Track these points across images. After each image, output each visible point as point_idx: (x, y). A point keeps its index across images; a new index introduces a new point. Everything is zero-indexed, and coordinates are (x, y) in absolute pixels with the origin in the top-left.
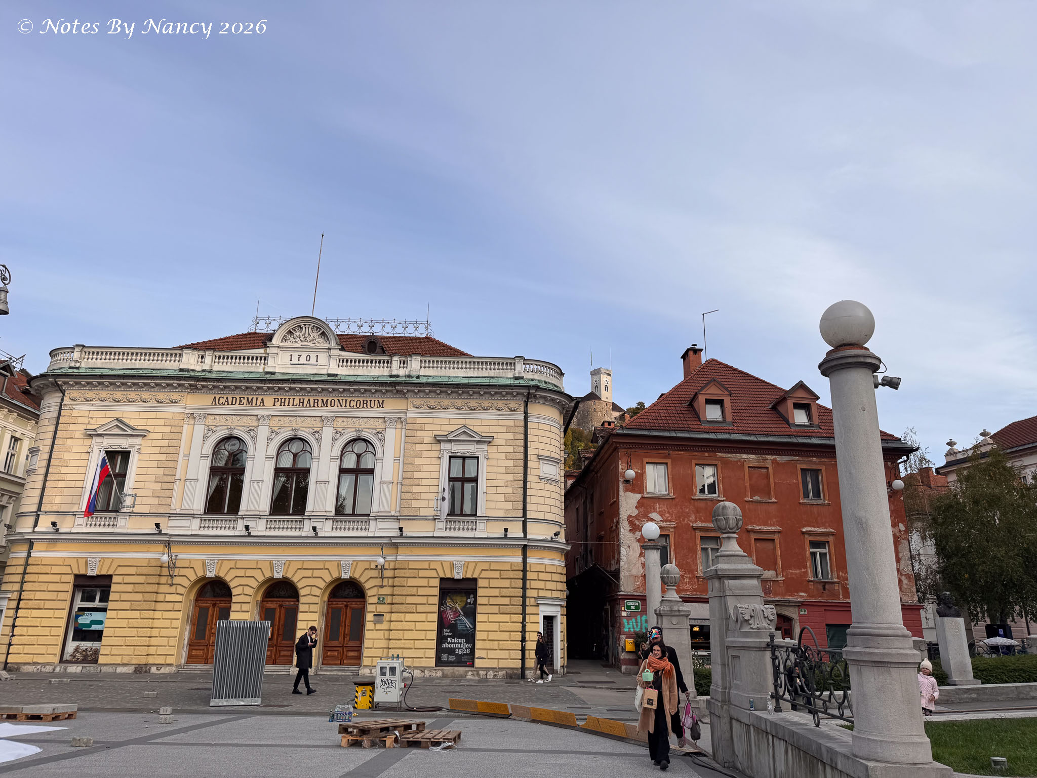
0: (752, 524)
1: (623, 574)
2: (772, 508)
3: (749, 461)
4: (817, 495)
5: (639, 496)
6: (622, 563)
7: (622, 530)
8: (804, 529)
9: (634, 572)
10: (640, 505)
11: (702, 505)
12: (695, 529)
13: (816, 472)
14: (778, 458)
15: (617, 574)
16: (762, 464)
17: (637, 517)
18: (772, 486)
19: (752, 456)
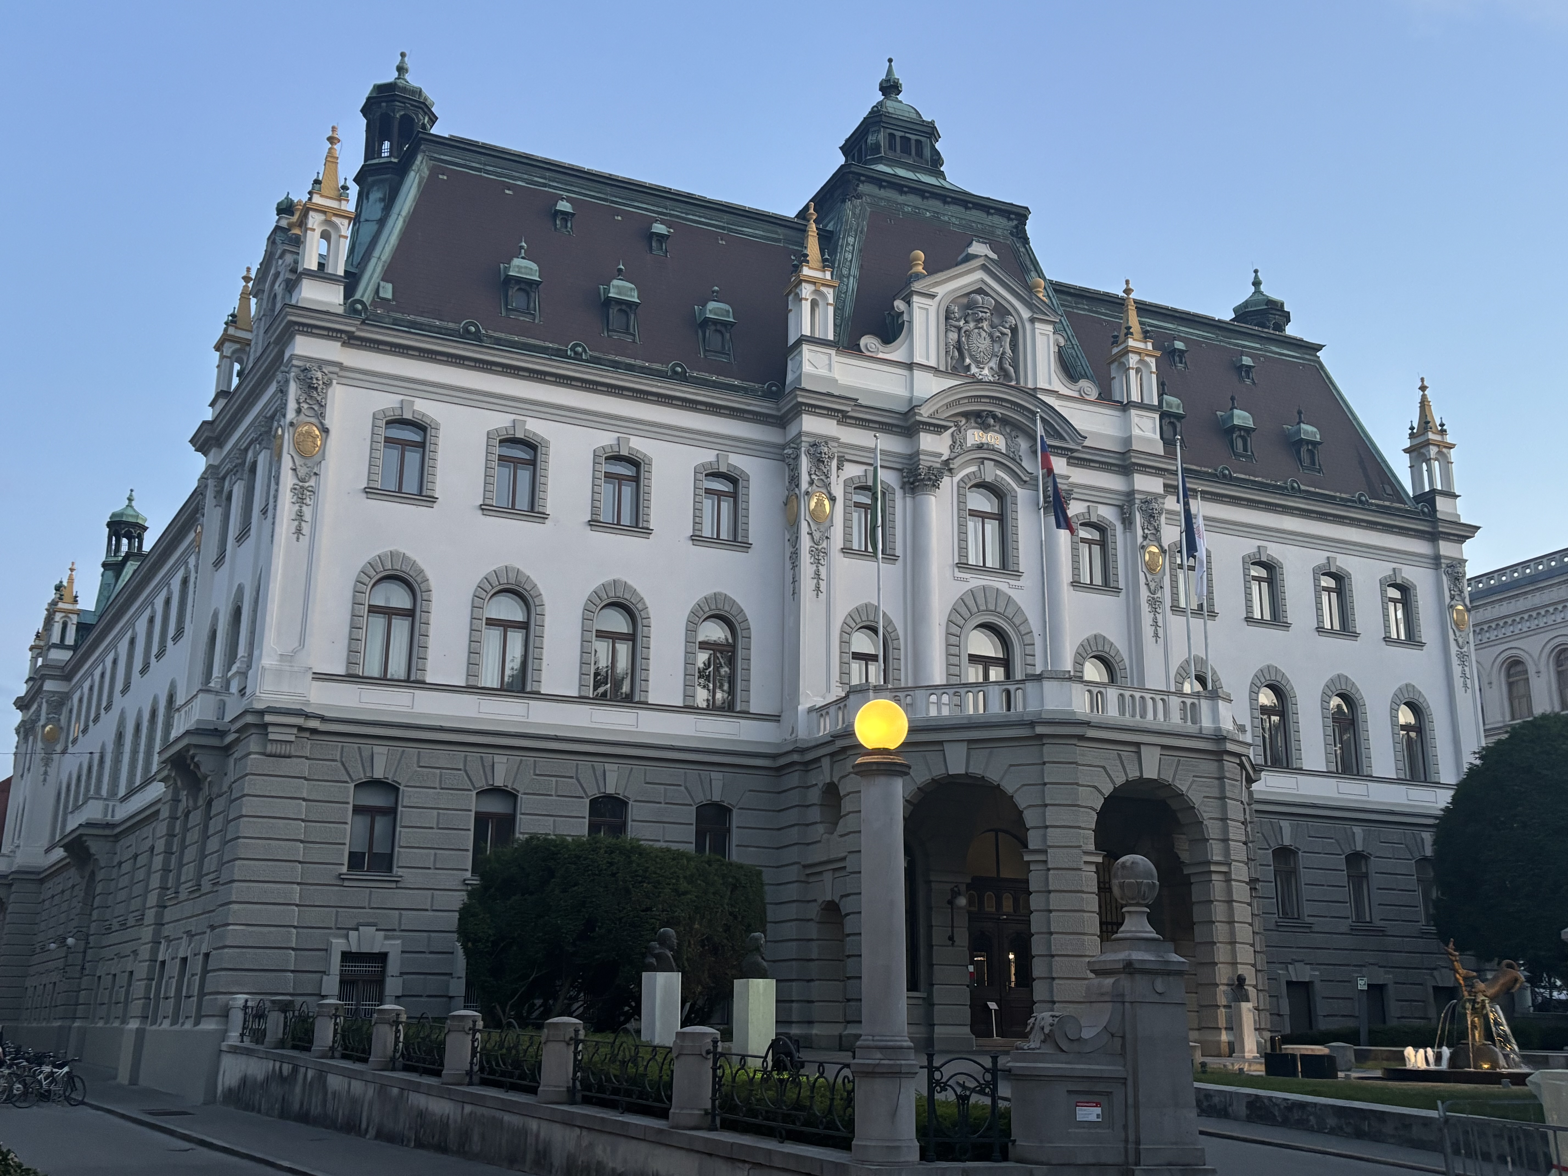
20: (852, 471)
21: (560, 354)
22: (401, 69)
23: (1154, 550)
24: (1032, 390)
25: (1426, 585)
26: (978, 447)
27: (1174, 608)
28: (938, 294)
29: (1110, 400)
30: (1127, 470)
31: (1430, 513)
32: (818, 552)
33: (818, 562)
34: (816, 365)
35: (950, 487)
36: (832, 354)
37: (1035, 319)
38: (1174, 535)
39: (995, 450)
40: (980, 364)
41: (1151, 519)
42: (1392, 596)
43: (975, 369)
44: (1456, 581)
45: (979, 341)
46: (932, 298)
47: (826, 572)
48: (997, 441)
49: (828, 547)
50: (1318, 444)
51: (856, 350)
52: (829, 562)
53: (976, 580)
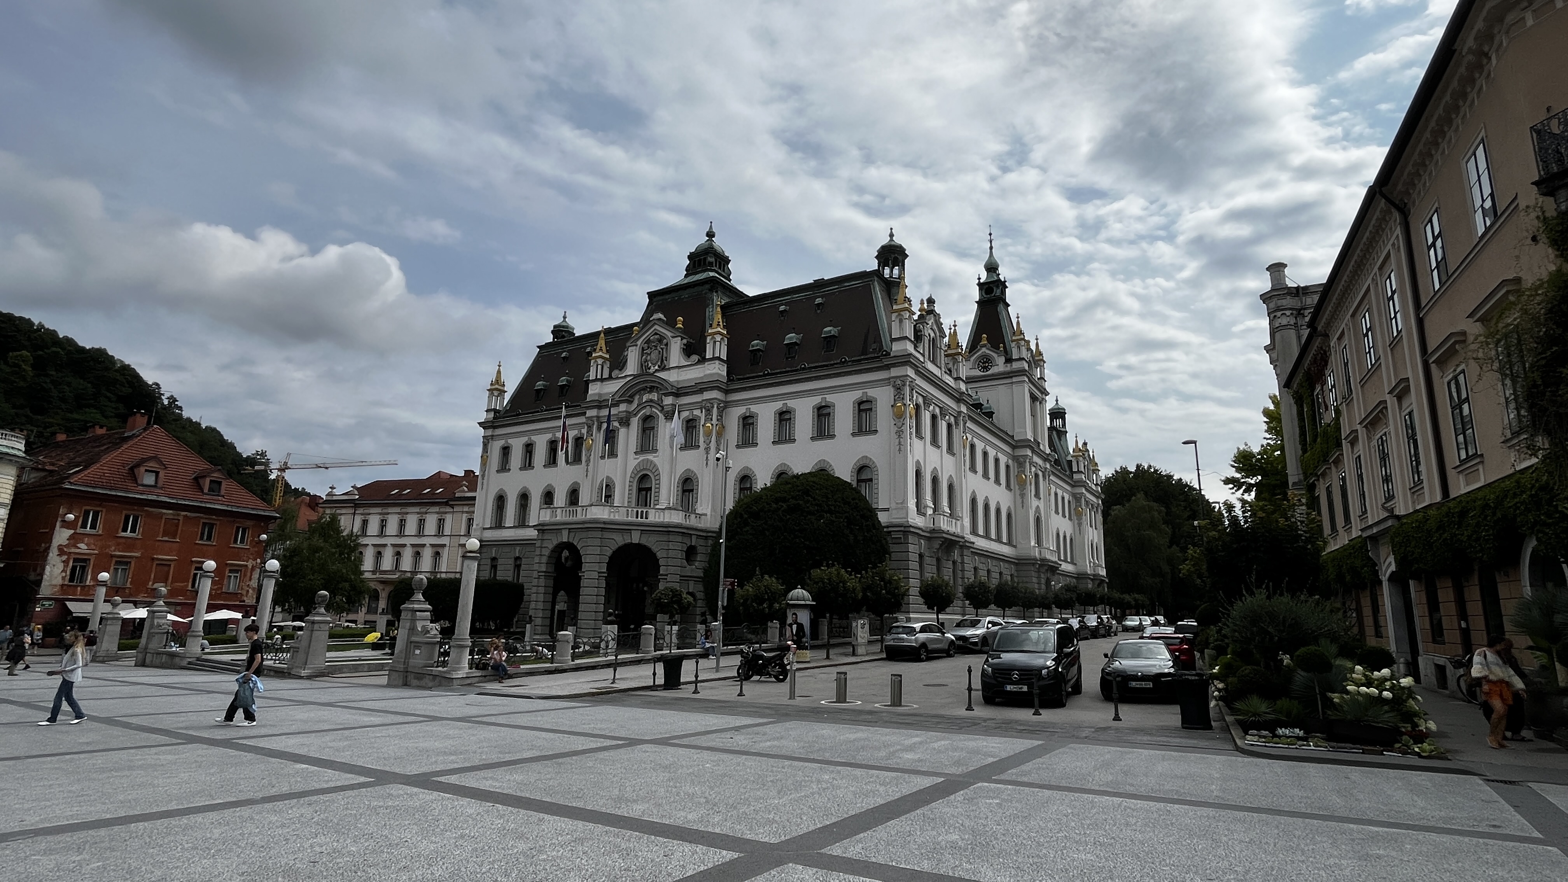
0: (157, 555)
1: (44, 584)
2: (175, 545)
3: (167, 514)
4: (209, 538)
5: (73, 531)
6: (45, 577)
7: (51, 554)
8: (194, 559)
9: (54, 582)
10: (71, 538)
11: (123, 540)
12: (112, 556)
13: (211, 526)
14: (189, 514)
15: (38, 583)
16: (176, 517)
17: (65, 546)
18: (179, 532)
19: (171, 512)
20: (606, 426)
21: (538, 412)
22: (565, 317)
23: (709, 425)
24: (669, 369)
25: (883, 397)
26: (645, 402)
27: (738, 447)
28: (639, 343)
29: (703, 360)
30: (701, 391)
31: (888, 354)
32: (588, 461)
33: (587, 465)
34: (594, 390)
35: (635, 422)
36: (599, 383)
37: (673, 337)
38: (740, 410)
39: (651, 401)
40: (654, 365)
41: (709, 411)
42: (864, 408)
43: (652, 368)
44: (899, 390)
45: (654, 356)
46: (636, 346)
47: (590, 468)
48: (654, 396)
49: (592, 457)
50: (834, 336)
51: (610, 378)
52: (591, 464)
53: (642, 458)
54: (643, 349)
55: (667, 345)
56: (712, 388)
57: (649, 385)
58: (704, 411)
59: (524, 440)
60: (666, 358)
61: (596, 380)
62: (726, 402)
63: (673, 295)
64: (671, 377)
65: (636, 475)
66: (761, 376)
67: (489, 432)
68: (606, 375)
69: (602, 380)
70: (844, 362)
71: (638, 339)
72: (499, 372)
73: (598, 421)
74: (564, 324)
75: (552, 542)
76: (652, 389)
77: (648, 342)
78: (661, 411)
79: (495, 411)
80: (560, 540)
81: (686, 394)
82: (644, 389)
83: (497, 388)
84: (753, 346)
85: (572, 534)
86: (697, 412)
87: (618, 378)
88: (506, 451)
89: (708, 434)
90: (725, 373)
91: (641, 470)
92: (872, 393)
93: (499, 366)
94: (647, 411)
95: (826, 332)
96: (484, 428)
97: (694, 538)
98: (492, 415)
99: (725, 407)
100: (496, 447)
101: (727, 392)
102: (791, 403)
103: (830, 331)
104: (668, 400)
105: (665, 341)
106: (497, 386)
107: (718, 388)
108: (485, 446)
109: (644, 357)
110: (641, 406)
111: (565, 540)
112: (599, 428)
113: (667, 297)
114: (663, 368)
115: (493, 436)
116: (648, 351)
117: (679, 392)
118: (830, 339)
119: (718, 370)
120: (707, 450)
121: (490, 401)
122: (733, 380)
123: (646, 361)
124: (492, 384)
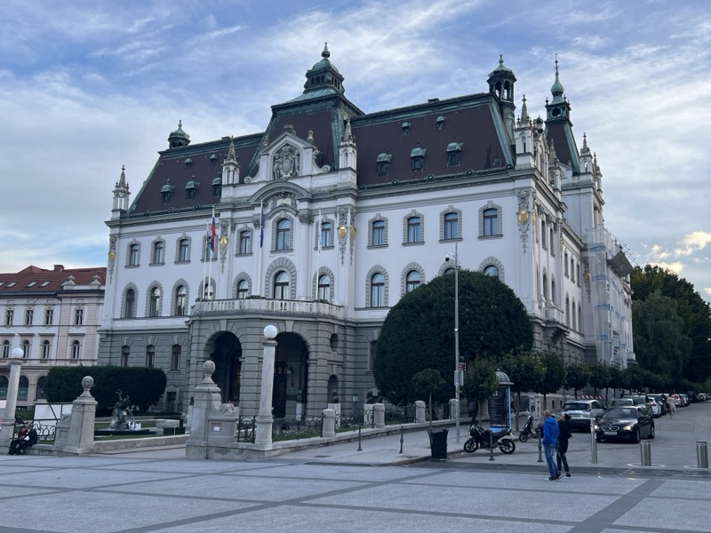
20: (240, 227)
21: (167, 213)
22: (180, 126)
23: (343, 228)
24: (302, 177)
25: (508, 206)
26: (280, 206)
27: (369, 247)
28: (271, 152)
29: (335, 170)
30: (335, 198)
31: (512, 168)
32: (223, 259)
33: (223, 262)
34: (227, 194)
35: (270, 224)
36: (231, 188)
37: (305, 148)
38: (371, 216)
39: (285, 205)
40: (287, 173)
41: (343, 216)
42: (490, 214)
43: (284, 176)
44: (523, 199)
45: (286, 164)
46: (268, 155)
47: (226, 265)
48: (288, 201)
49: (227, 256)
50: (458, 151)
51: (242, 182)
52: (227, 261)
53: (278, 256)
54: (275, 159)
55: (299, 155)
56: (346, 195)
57: (283, 191)
58: (338, 215)
59: (154, 238)
60: (298, 167)
61: (228, 185)
62: (357, 208)
63: (296, 109)
64: (305, 184)
65: (272, 271)
66: (390, 185)
67: (117, 230)
68: (237, 181)
69: (234, 186)
70: (470, 175)
71: (269, 149)
72: (123, 175)
73: (232, 222)
74: (180, 132)
75: (209, 331)
76: (285, 195)
77: (279, 151)
78: (296, 215)
79: (122, 212)
80: (218, 330)
81: (321, 200)
82: (277, 195)
83: (122, 189)
84: (380, 159)
85: (230, 324)
86: (331, 217)
87: (249, 184)
88: (133, 248)
89: (343, 236)
90: (355, 182)
91: (277, 267)
92: (497, 202)
93: (123, 169)
94: (281, 214)
95: (450, 148)
96: (111, 227)
97: (336, 327)
98: (118, 215)
99: (357, 211)
100: (124, 245)
101: (357, 199)
102: (419, 210)
103: (454, 147)
104: (303, 206)
105: (296, 152)
106: (122, 188)
107: (351, 195)
108: (113, 242)
109: (276, 166)
110: (275, 210)
111: (223, 329)
112: (233, 229)
113: (291, 110)
114: (295, 176)
115: (120, 234)
116: (280, 160)
117: (314, 197)
118: (454, 153)
119: (350, 179)
120: (343, 250)
121: (116, 203)
122: (363, 189)
123: (278, 169)
124: (117, 186)
